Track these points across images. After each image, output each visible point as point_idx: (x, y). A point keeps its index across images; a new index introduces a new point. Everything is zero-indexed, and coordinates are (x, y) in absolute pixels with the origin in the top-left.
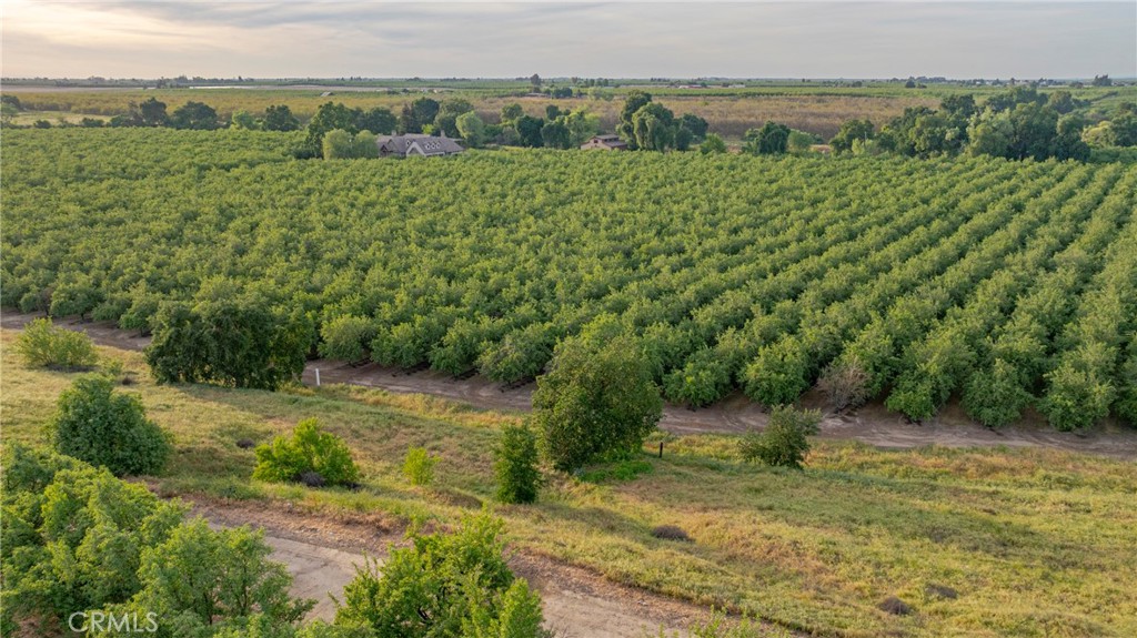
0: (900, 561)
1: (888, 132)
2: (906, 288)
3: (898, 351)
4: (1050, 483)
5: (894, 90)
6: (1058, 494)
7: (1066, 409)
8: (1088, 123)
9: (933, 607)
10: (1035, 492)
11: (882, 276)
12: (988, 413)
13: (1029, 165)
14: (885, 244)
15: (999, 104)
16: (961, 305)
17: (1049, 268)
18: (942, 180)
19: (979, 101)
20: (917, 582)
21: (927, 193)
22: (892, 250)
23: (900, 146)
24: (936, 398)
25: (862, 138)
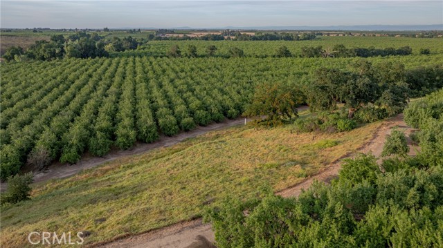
0: (82, 217)
1: (31, 51)
2: (55, 113)
3: (59, 138)
4: (125, 169)
5: (28, 33)
6: (129, 171)
7: (124, 142)
8: (106, 44)
9: (99, 227)
10: (122, 173)
11: (44, 110)
12: (99, 152)
13: (90, 60)
14: (42, 97)
15: (74, 38)
16: (79, 115)
17: (106, 96)
18: (59, 69)
19: (65, 37)
20: (91, 221)
21: (54, 75)
22: (45, 99)
23: (37, 57)
24: (79, 152)
25: (18, 54)
